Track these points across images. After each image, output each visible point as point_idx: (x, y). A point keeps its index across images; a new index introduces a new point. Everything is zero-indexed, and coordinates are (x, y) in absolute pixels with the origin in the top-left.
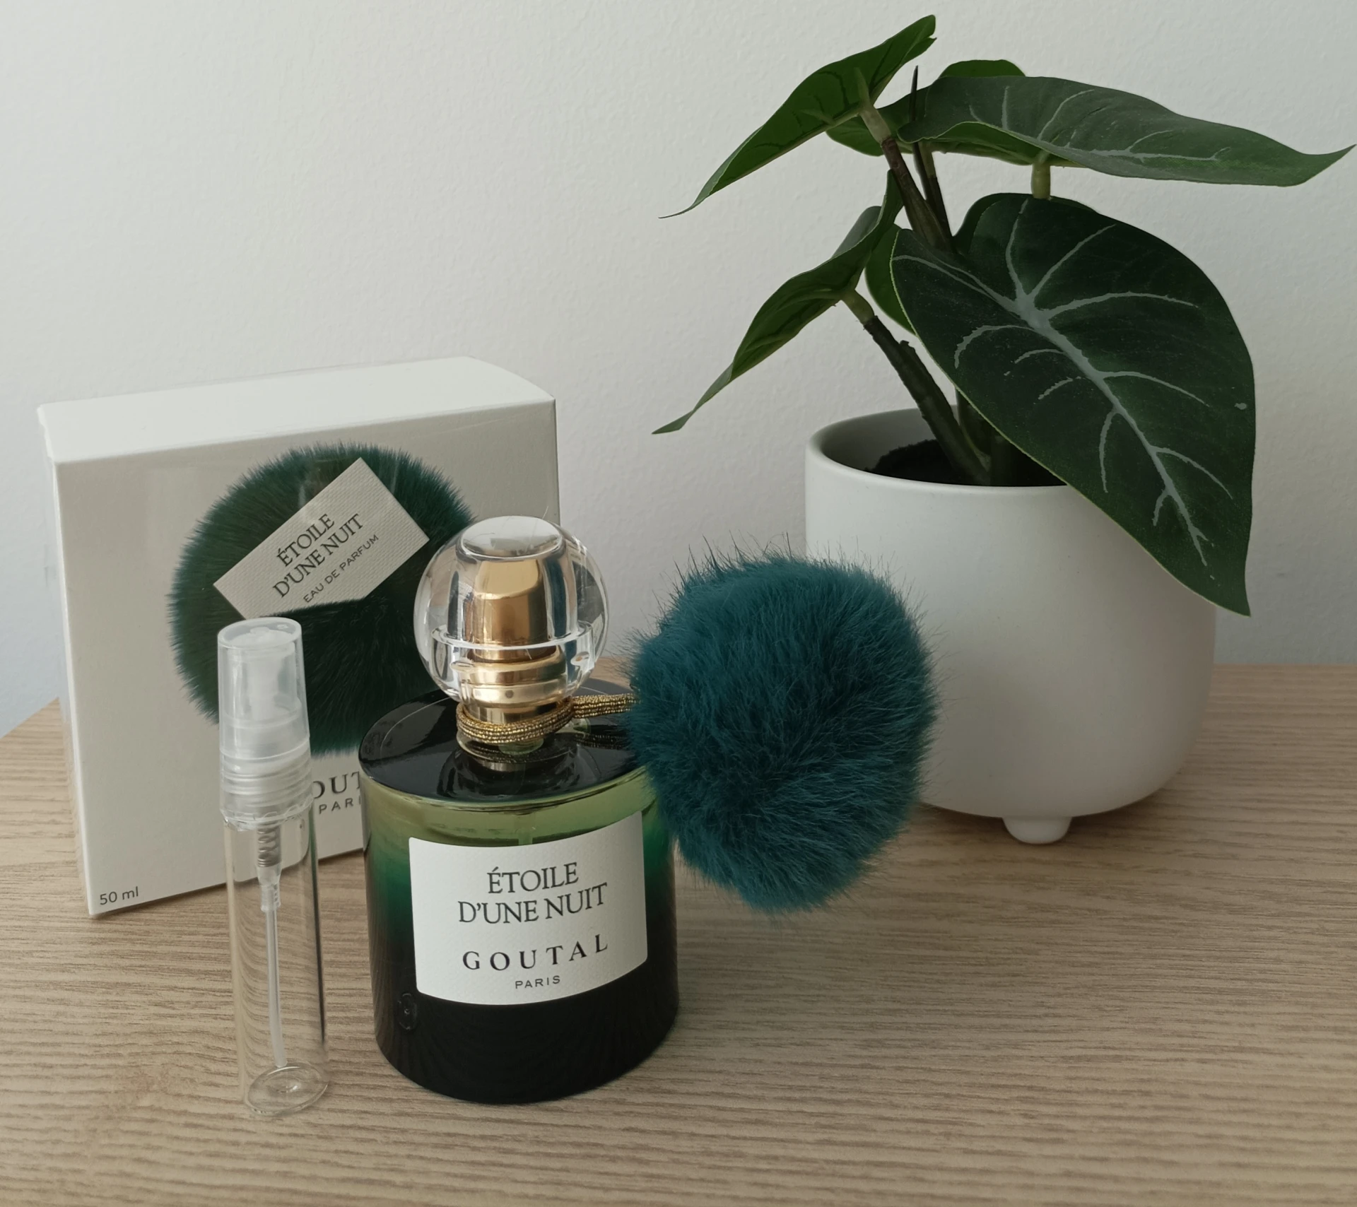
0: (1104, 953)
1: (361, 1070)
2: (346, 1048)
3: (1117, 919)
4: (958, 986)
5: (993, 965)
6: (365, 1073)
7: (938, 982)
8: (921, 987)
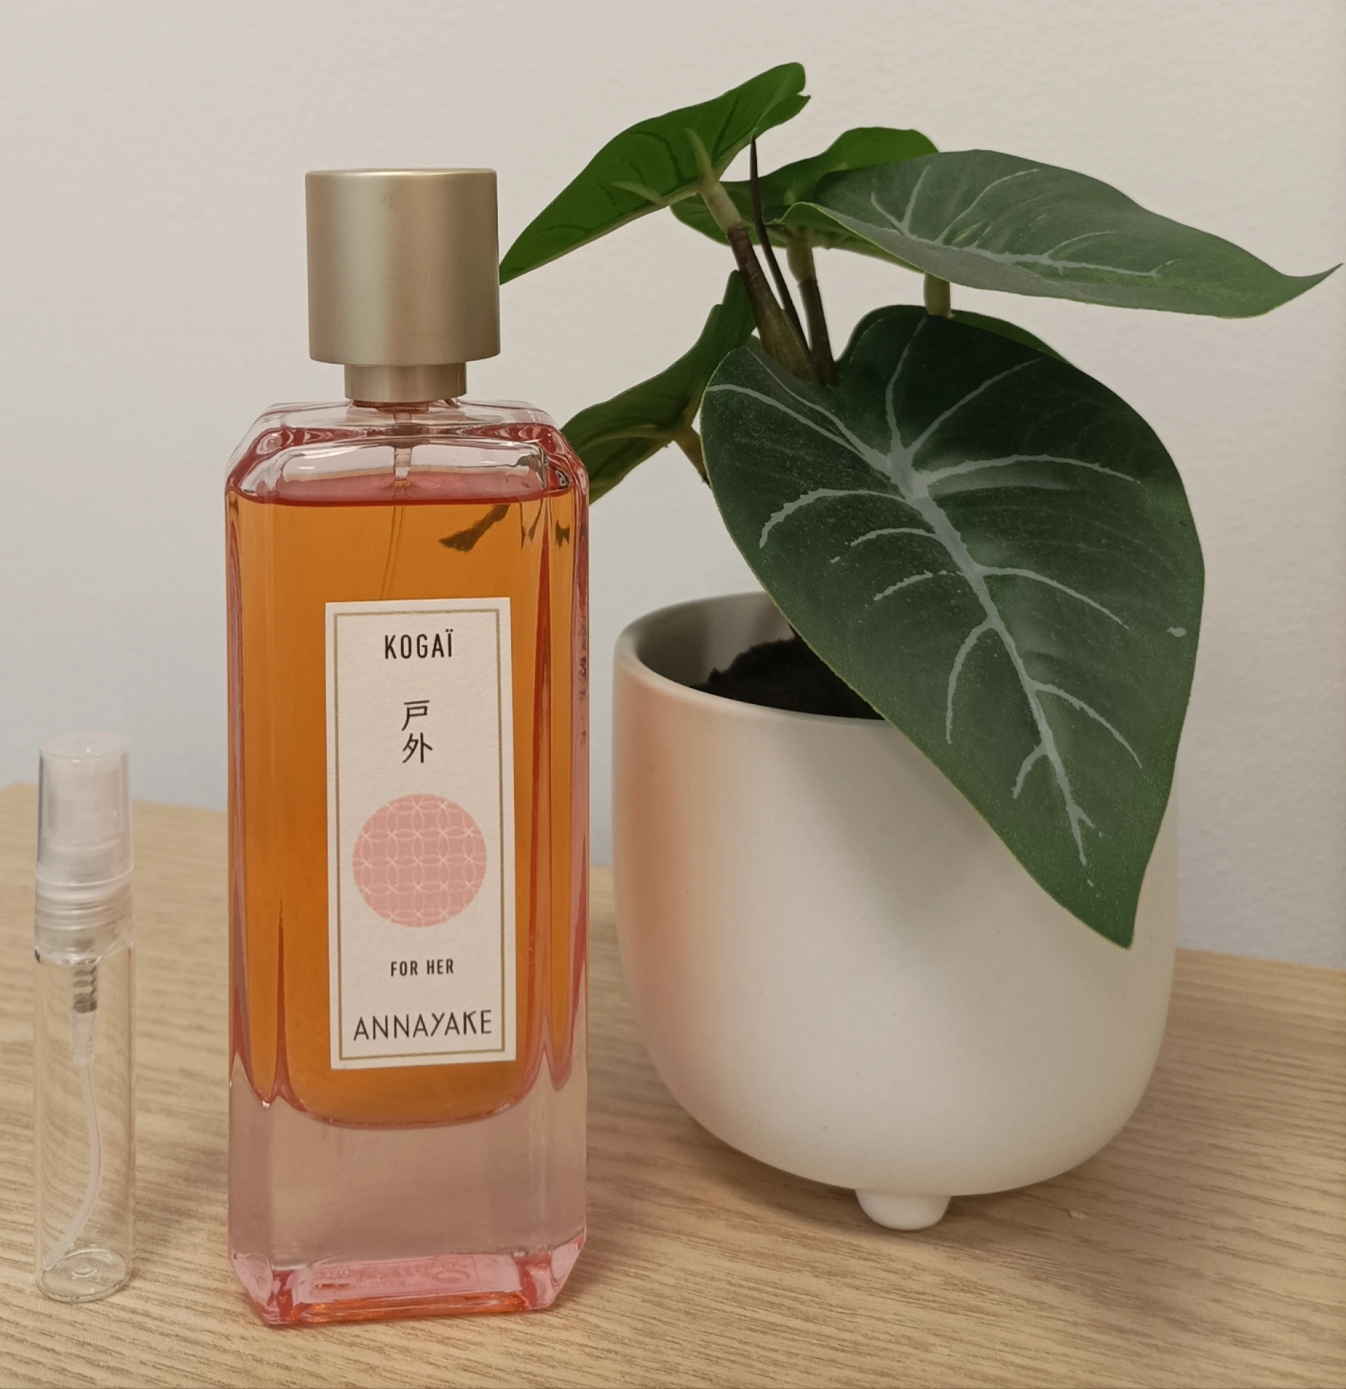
0: (1023, 1367)
1: (24, 1337)
2: (22, 1305)
3: (1062, 1320)
4: (799, 1374)
5: (860, 1354)
6: (27, 1341)
7: (776, 1363)
8: (749, 1366)
